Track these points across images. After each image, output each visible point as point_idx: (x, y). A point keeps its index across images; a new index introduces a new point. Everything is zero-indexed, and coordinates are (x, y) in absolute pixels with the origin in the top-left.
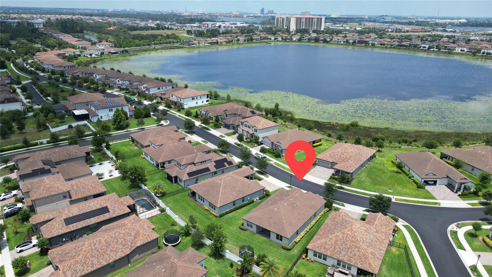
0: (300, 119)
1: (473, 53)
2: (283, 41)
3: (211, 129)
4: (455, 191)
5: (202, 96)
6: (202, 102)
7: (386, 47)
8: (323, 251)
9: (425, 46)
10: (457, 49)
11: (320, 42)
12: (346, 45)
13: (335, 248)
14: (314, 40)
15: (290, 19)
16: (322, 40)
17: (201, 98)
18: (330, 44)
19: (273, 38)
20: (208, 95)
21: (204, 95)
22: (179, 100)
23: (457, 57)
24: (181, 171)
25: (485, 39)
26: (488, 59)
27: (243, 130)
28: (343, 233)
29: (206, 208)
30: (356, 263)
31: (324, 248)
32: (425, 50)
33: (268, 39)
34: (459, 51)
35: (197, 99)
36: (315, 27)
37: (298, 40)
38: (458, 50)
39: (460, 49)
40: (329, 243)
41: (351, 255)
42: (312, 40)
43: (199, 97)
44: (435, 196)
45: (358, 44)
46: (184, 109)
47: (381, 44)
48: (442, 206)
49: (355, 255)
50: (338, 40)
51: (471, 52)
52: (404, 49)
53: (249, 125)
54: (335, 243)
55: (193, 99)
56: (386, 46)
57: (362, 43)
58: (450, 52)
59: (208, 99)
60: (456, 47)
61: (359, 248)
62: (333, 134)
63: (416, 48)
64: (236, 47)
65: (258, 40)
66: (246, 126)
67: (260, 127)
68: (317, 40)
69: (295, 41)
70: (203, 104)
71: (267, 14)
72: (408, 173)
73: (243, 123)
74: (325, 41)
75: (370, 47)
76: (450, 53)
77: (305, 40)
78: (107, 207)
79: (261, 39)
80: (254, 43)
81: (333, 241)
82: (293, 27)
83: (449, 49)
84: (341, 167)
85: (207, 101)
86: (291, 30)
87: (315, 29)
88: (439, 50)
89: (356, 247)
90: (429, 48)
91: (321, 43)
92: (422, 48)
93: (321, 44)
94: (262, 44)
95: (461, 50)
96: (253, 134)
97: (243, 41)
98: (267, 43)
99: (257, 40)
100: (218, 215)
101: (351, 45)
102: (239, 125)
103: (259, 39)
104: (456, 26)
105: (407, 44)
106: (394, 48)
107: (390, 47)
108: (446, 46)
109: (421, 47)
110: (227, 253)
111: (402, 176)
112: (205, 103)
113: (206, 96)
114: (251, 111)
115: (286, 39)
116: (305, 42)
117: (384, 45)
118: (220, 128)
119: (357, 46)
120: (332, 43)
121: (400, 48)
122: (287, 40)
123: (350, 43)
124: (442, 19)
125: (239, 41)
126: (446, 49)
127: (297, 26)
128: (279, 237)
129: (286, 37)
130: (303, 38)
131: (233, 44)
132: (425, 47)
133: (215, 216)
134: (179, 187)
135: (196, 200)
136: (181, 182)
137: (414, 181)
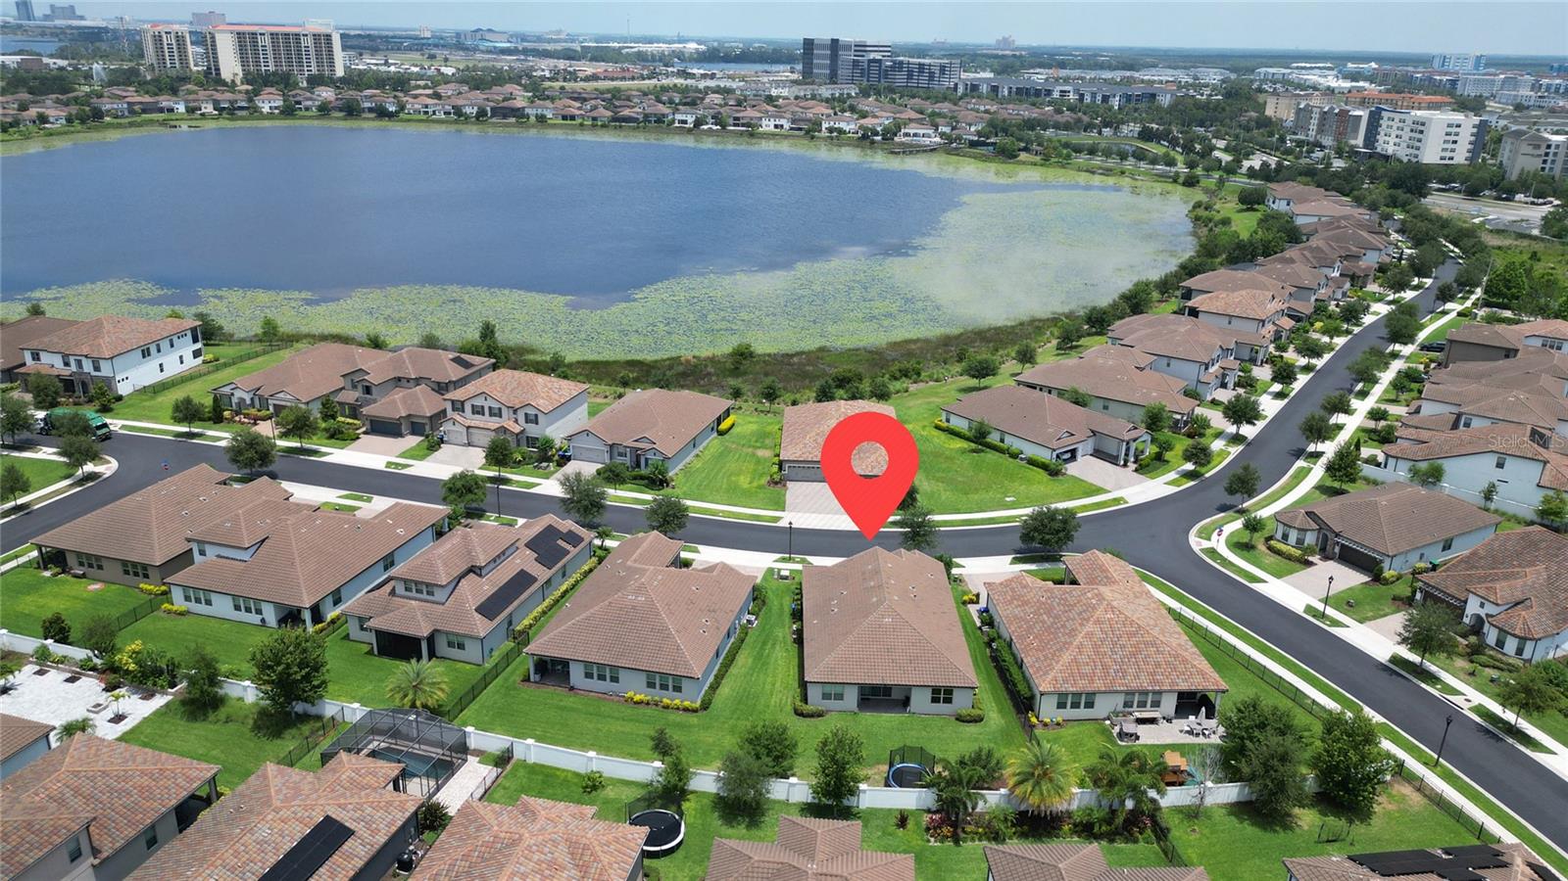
0: (578, 362)
1: (808, 132)
2: (225, 115)
3: (324, 449)
4: (1122, 463)
5: (175, 338)
6: (180, 359)
7: (581, 125)
8: (1082, 685)
9: (684, 118)
10: (764, 122)
11: (364, 115)
12: (456, 122)
13: (1105, 667)
14: (341, 110)
15: (213, 38)
16: (371, 110)
17: (172, 346)
18: (402, 121)
19: (181, 108)
20: (194, 330)
21: (181, 335)
22: (88, 367)
23: (766, 146)
24: (440, 607)
25: (802, 94)
26: (844, 145)
27: (468, 427)
28: (1098, 622)
29: (637, 698)
30: (1173, 683)
31: (1082, 676)
32: (689, 131)
33: (161, 110)
34: (772, 128)
35: (159, 351)
36: (313, 64)
37: (282, 112)
38: (768, 125)
39: (772, 123)
40: (1083, 658)
41: (1150, 669)
42: (334, 108)
43: (167, 341)
44: (1099, 483)
45: (494, 120)
46: (119, 398)
47: (564, 118)
48: (1132, 502)
49: (1158, 665)
50: (427, 107)
51: (800, 129)
52: (634, 129)
53: (496, 405)
54: (1097, 653)
55: (146, 353)
56: (579, 121)
57: (505, 117)
58: (751, 132)
59: (199, 345)
60: (761, 118)
61: (1153, 644)
62: (745, 388)
63: (664, 126)
64: (34, 147)
65: (123, 116)
66: (478, 411)
67: (544, 404)
68: (351, 111)
69: (270, 116)
70: (185, 367)
71: (46, 17)
72: (1005, 446)
73: (463, 403)
74: (381, 113)
75: (533, 126)
76: (752, 135)
77: (307, 109)
78: (328, 818)
79: (132, 112)
80: (110, 126)
81: (1089, 650)
82: (230, 66)
83: (748, 125)
84: (874, 468)
85: (197, 354)
86: (226, 74)
87: (314, 70)
88: (724, 127)
89: (1146, 644)
90: (698, 123)
91: (365, 119)
92: (677, 125)
93: (369, 125)
94: (144, 131)
95: (776, 126)
96: (522, 432)
97: (64, 122)
98: (164, 123)
99: (117, 117)
100: (698, 704)
101: (472, 123)
102: (444, 412)
103: (126, 114)
104: (690, 61)
105: (635, 115)
106: (603, 126)
107: (594, 126)
108: (738, 115)
109: (673, 121)
110: (864, 791)
111: (991, 456)
112: (191, 363)
113: (189, 333)
114: (453, 360)
115: (235, 109)
116: (311, 117)
117: (573, 118)
118: (358, 438)
119: (494, 125)
120: (409, 117)
121: (621, 127)
122: (240, 113)
123: (467, 117)
124: (637, 40)
125: (48, 122)
126: (738, 125)
127: (244, 62)
128: (942, 694)
129: (232, 102)
130: (299, 103)
131: (27, 137)
132: (685, 122)
133: (686, 710)
134: (460, 665)
135: (572, 689)
136: (461, 646)
137: (1032, 462)
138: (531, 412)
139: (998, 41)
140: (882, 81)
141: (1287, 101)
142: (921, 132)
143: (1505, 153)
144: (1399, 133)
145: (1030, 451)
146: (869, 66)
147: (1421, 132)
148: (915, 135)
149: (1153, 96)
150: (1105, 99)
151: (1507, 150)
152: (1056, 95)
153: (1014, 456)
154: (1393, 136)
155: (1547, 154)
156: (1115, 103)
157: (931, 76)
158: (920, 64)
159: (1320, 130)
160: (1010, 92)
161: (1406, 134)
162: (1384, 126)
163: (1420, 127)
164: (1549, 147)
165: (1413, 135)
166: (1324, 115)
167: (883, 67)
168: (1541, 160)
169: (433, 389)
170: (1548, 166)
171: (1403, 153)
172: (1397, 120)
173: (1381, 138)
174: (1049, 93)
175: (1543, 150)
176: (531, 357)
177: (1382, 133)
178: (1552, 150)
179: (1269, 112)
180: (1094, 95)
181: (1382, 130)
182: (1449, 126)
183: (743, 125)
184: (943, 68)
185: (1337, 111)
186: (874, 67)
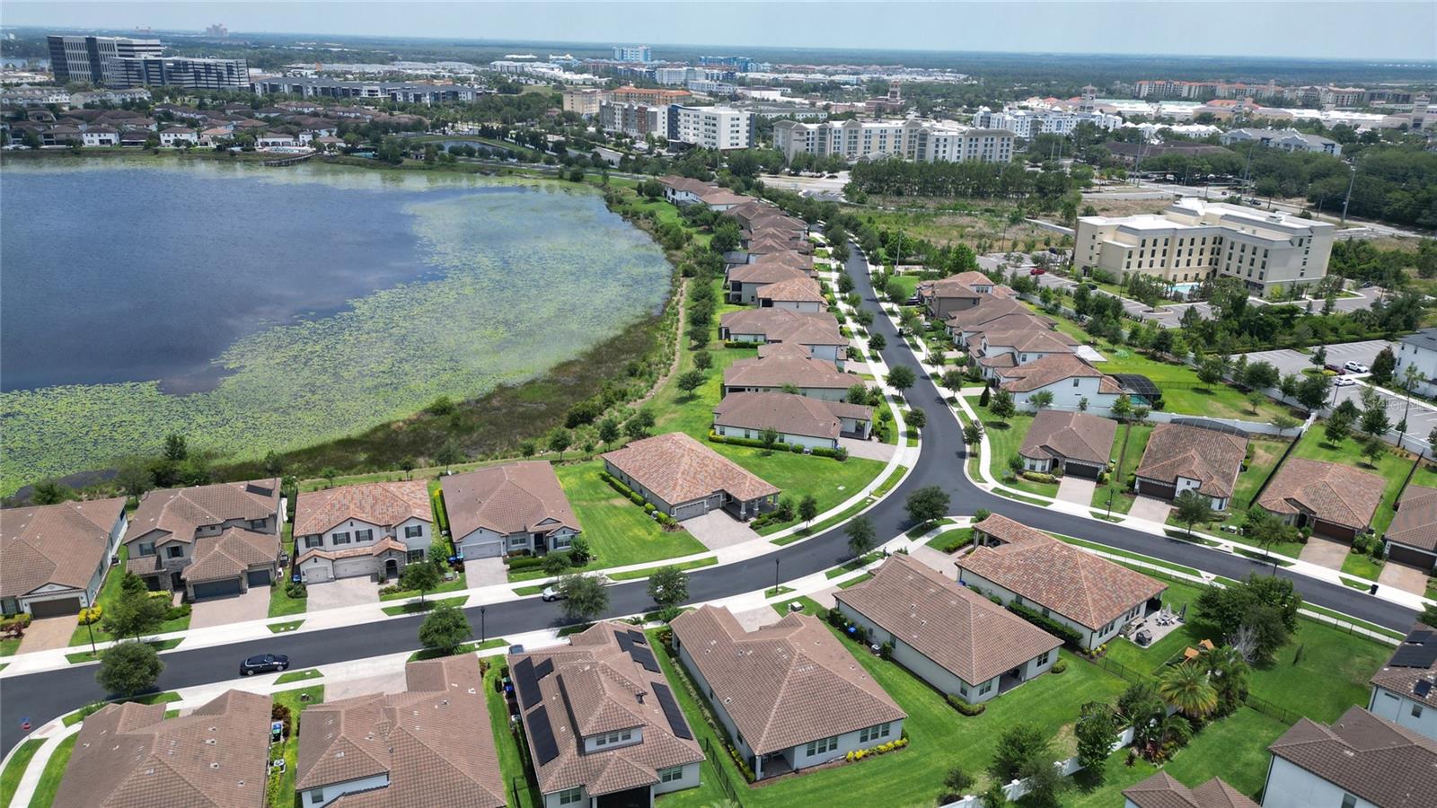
1: (145, 146)
10: (86, 137)
24: (641, 747)
26: (205, 159)
27: (332, 560)
29: (859, 754)
34: (97, 144)
38: (91, 141)
39: (96, 138)
44: (874, 458)
48: (910, 467)
51: (134, 144)
53: (363, 528)
58: (71, 150)
60: (75, 134)
66: (342, 539)
73: (320, 536)
76: (71, 154)
83: (65, 142)
88: (34, 147)
95: (102, 142)
96: (407, 548)
111: (781, 456)
114: (248, 491)
126: (52, 143)
134: (682, 795)
135: (797, 771)
136: (678, 776)
137: (816, 453)
138: (413, 524)
139: (208, 29)
140: (167, 82)
141: (580, 98)
142: (281, 140)
143: (779, 137)
144: (696, 126)
145: (810, 444)
146: (146, 68)
147: (714, 125)
148: (274, 144)
149: (455, 94)
150: (418, 98)
151: (780, 136)
152: (365, 94)
153: (798, 450)
154: (692, 128)
155: (808, 139)
156: (427, 100)
157: (220, 77)
158: (205, 64)
159: (625, 124)
160: (315, 92)
161: (702, 127)
162: (682, 121)
163: (712, 121)
164: (808, 133)
165: (708, 127)
166: (626, 112)
167: (164, 69)
168: (805, 143)
169: (246, 529)
170: (810, 147)
171: (700, 140)
172: (692, 116)
173: (682, 130)
174: (357, 92)
175: (805, 137)
176: (216, 463)
177: (682, 126)
178: (811, 136)
179: (567, 107)
180: (406, 95)
181: (682, 123)
182: (733, 119)
183: (59, 142)
184: (230, 69)
185: (636, 108)
186: (154, 69)
